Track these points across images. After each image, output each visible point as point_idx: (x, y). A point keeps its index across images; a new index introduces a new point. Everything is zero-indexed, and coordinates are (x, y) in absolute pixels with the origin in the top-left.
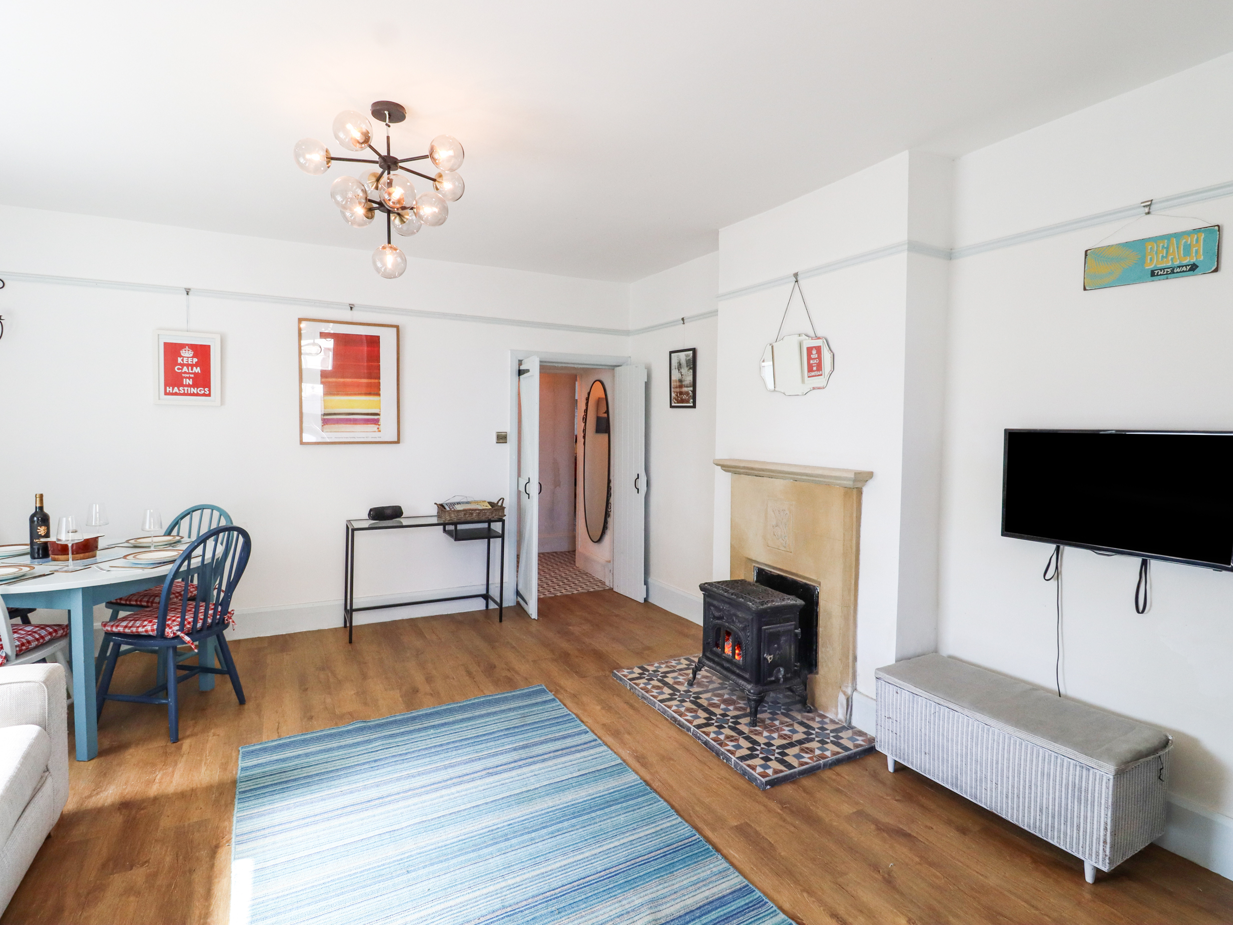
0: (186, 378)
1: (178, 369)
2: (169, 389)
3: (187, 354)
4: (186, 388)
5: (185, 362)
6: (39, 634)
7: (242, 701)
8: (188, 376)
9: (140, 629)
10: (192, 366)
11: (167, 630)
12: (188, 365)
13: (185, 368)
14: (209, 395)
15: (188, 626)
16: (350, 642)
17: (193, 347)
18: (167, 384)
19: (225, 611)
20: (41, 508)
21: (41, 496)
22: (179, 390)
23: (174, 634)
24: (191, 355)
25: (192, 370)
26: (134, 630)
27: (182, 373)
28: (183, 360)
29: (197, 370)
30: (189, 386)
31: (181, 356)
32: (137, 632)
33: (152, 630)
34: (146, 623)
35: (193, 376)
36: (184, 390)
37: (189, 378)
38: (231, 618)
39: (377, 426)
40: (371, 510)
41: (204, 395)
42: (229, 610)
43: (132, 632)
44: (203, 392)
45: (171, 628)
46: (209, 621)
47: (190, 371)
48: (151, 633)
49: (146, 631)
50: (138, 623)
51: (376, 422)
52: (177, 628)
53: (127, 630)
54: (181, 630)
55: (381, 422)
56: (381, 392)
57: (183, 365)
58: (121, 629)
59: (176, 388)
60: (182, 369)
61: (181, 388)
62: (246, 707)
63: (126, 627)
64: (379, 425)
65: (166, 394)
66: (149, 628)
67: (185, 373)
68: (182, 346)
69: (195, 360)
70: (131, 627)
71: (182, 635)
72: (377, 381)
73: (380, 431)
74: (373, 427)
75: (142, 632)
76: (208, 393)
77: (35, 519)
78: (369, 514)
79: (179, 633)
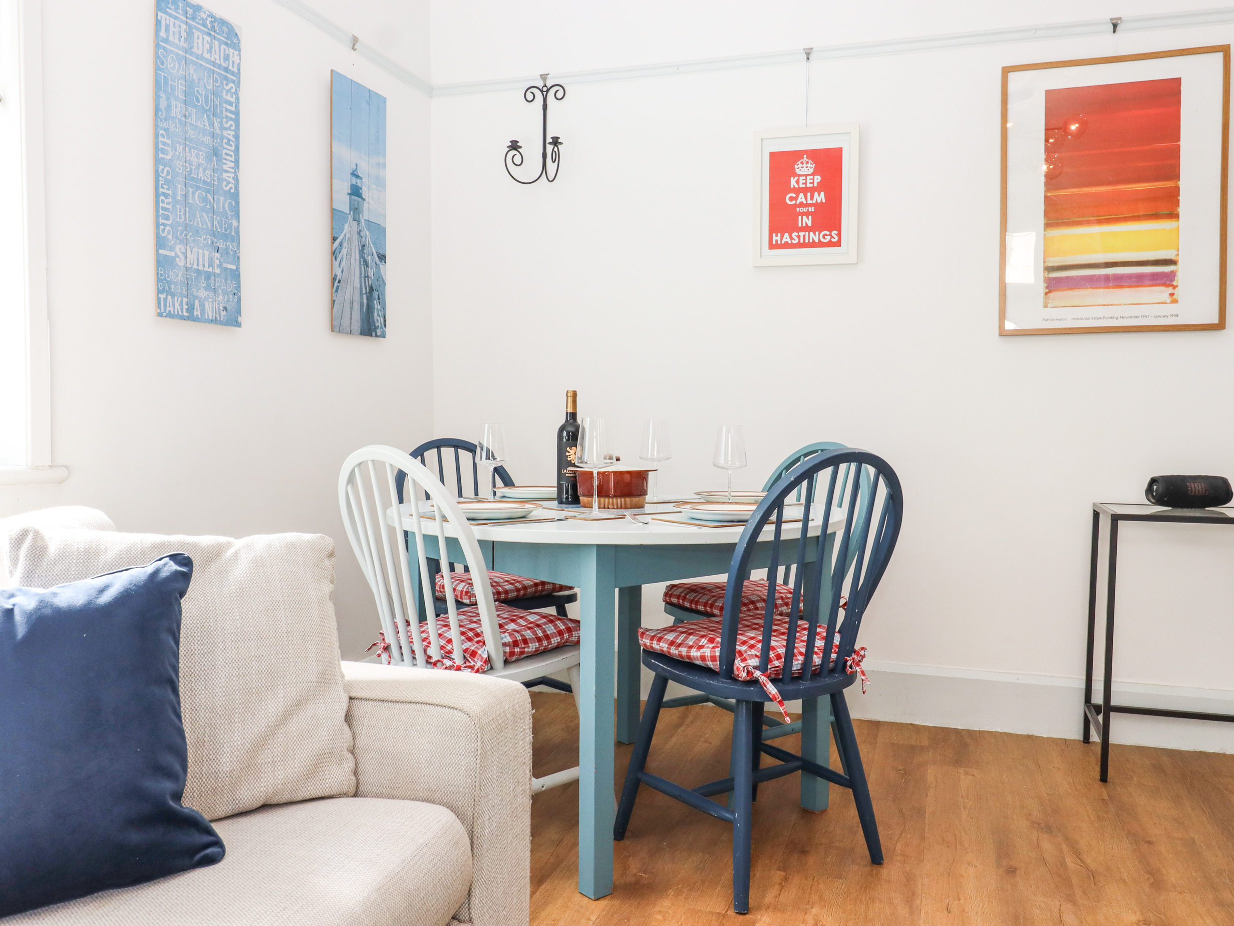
0: (802, 214)
1: (791, 199)
2: (776, 238)
3: (805, 168)
4: (802, 234)
5: (801, 186)
6: (544, 631)
7: (876, 857)
8: (805, 210)
9: (694, 653)
10: (812, 190)
11: (738, 662)
12: (805, 190)
13: (801, 195)
14: (838, 244)
15: (777, 663)
16: (1104, 778)
17: (814, 155)
18: (773, 230)
19: (848, 647)
20: (573, 416)
21: (575, 394)
22: (792, 238)
23: (749, 673)
24: (812, 171)
25: (812, 199)
26: (684, 650)
27: (796, 206)
28: (798, 182)
29: (820, 197)
30: (806, 229)
31: (795, 175)
32: (689, 657)
33: (713, 658)
34: (704, 641)
35: (812, 209)
36: (799, 237)
37: (807, 214)
38: (858, 665)
39: (1170, 290)
40: (1153, 481)
41: (830, 244)
42: (857, 647)
43: (681, 656)
44: (828, 238)
45: (744, 660)
46: (817, 660)
47: (809, 201)
48: (710, 664)
49: (703, 658)
50: (691, 640)
51: (1167, 280)
52: (754, 662)
53: (674, 651)
54: (763, 668)
55: (1179, 280)
56: (1181, 210)
57: (798, 191)
58: (664, 646)
59: (786, 235)
60: (796, 199)
61: (794, 235)
62: (884, 871)
63: (672, 643)
64: (1175, 287)
65: (772, 246)
66: (707, 652)
67: (802, 205)
68: (796, 155)
69: (818, 179)
70: (680, 645)
71: (763, 679)
72: (1169, 184)
73: (1175, 301)
74: (1161, 293)
75: (696, 658)
76: (836, 239)
77: (565, 433)
78: (1149, 490)
79: (757, 674)
